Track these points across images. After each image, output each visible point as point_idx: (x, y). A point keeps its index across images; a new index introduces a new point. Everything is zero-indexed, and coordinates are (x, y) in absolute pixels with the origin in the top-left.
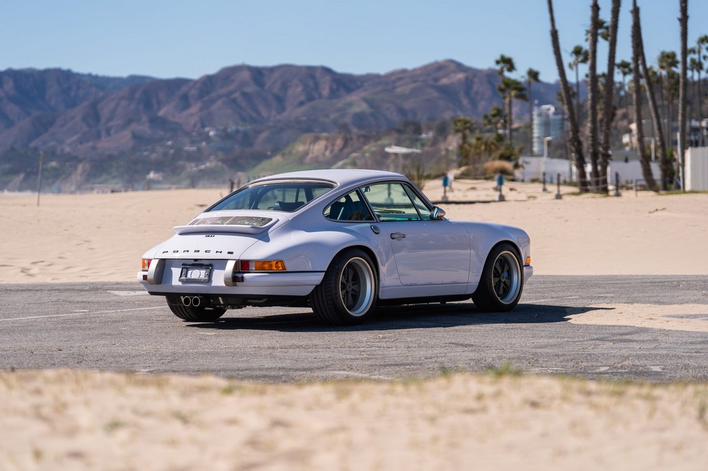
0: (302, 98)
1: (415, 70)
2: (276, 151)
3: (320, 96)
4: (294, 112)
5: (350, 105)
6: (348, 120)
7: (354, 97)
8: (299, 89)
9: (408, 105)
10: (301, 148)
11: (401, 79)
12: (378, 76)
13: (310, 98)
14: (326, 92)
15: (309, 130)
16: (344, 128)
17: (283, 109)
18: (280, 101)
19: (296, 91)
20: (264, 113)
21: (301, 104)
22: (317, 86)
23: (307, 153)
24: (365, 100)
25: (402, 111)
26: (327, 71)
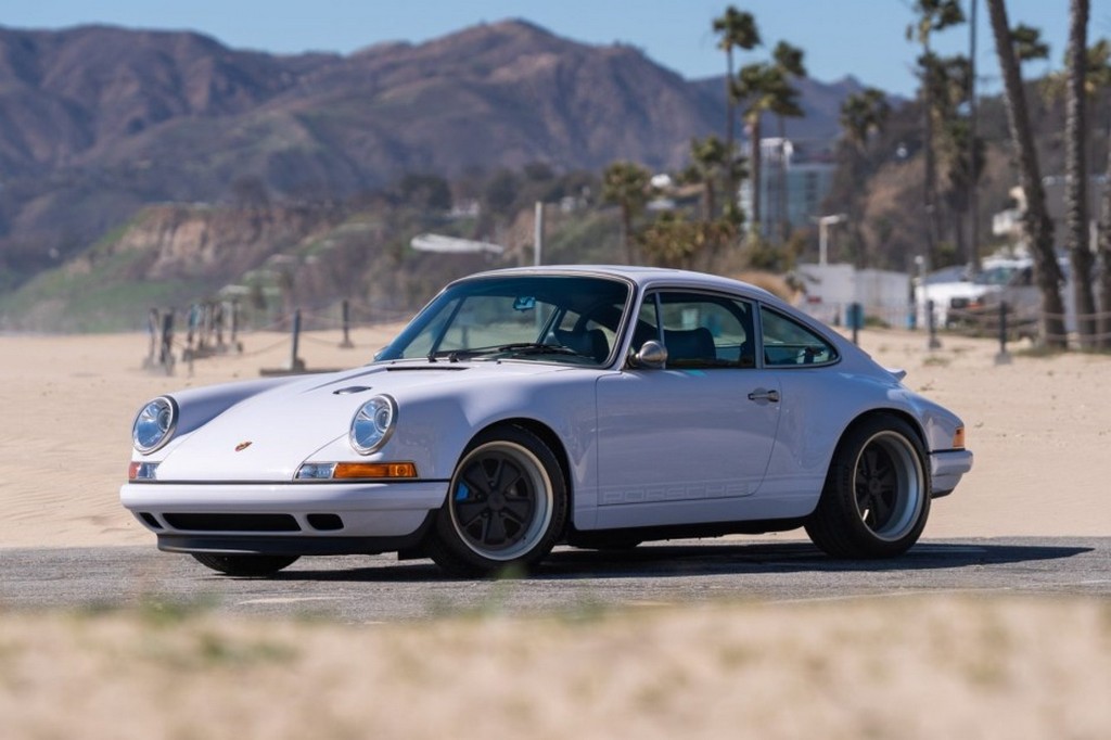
0: (140, 112)
1: (428, 45)
2: (72, 245)
3: (187, 109)
4: (115, 148)
5: (264, 131)
6: (257, 168)
7: (275, 112)
8: (132, 88)
9: (410, 135)
10: (138, 239)
11: (392, 67)
12: (334, 59)
13: (161, 114)
14: (199, 98)
15: (156, 194)
16: (251, 190)
17: (90, 140)
18: (82, 119)
19: (124, 92)
20: (40, 152)
21: (137, 126)
22: (177, 85)
23: (154, 254)
24: (303, 119)
25: (396, 150)
26: (204, 44)
